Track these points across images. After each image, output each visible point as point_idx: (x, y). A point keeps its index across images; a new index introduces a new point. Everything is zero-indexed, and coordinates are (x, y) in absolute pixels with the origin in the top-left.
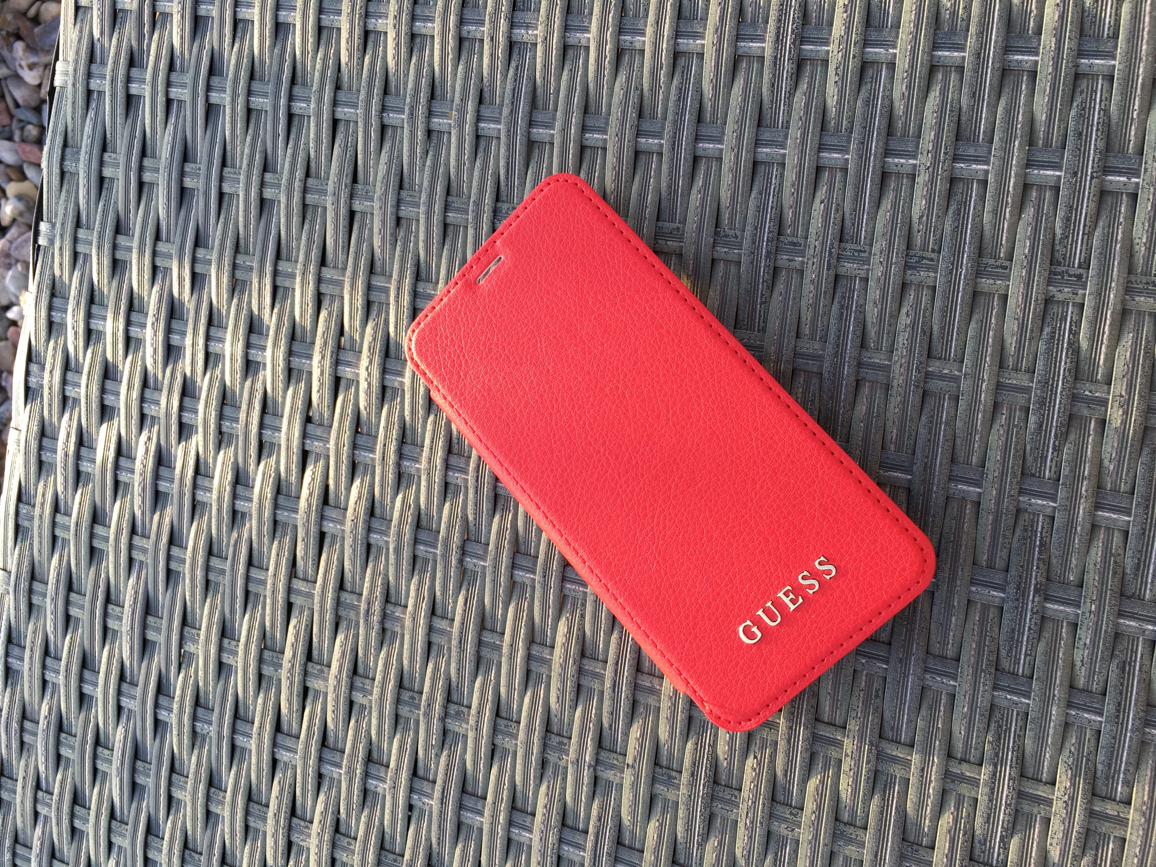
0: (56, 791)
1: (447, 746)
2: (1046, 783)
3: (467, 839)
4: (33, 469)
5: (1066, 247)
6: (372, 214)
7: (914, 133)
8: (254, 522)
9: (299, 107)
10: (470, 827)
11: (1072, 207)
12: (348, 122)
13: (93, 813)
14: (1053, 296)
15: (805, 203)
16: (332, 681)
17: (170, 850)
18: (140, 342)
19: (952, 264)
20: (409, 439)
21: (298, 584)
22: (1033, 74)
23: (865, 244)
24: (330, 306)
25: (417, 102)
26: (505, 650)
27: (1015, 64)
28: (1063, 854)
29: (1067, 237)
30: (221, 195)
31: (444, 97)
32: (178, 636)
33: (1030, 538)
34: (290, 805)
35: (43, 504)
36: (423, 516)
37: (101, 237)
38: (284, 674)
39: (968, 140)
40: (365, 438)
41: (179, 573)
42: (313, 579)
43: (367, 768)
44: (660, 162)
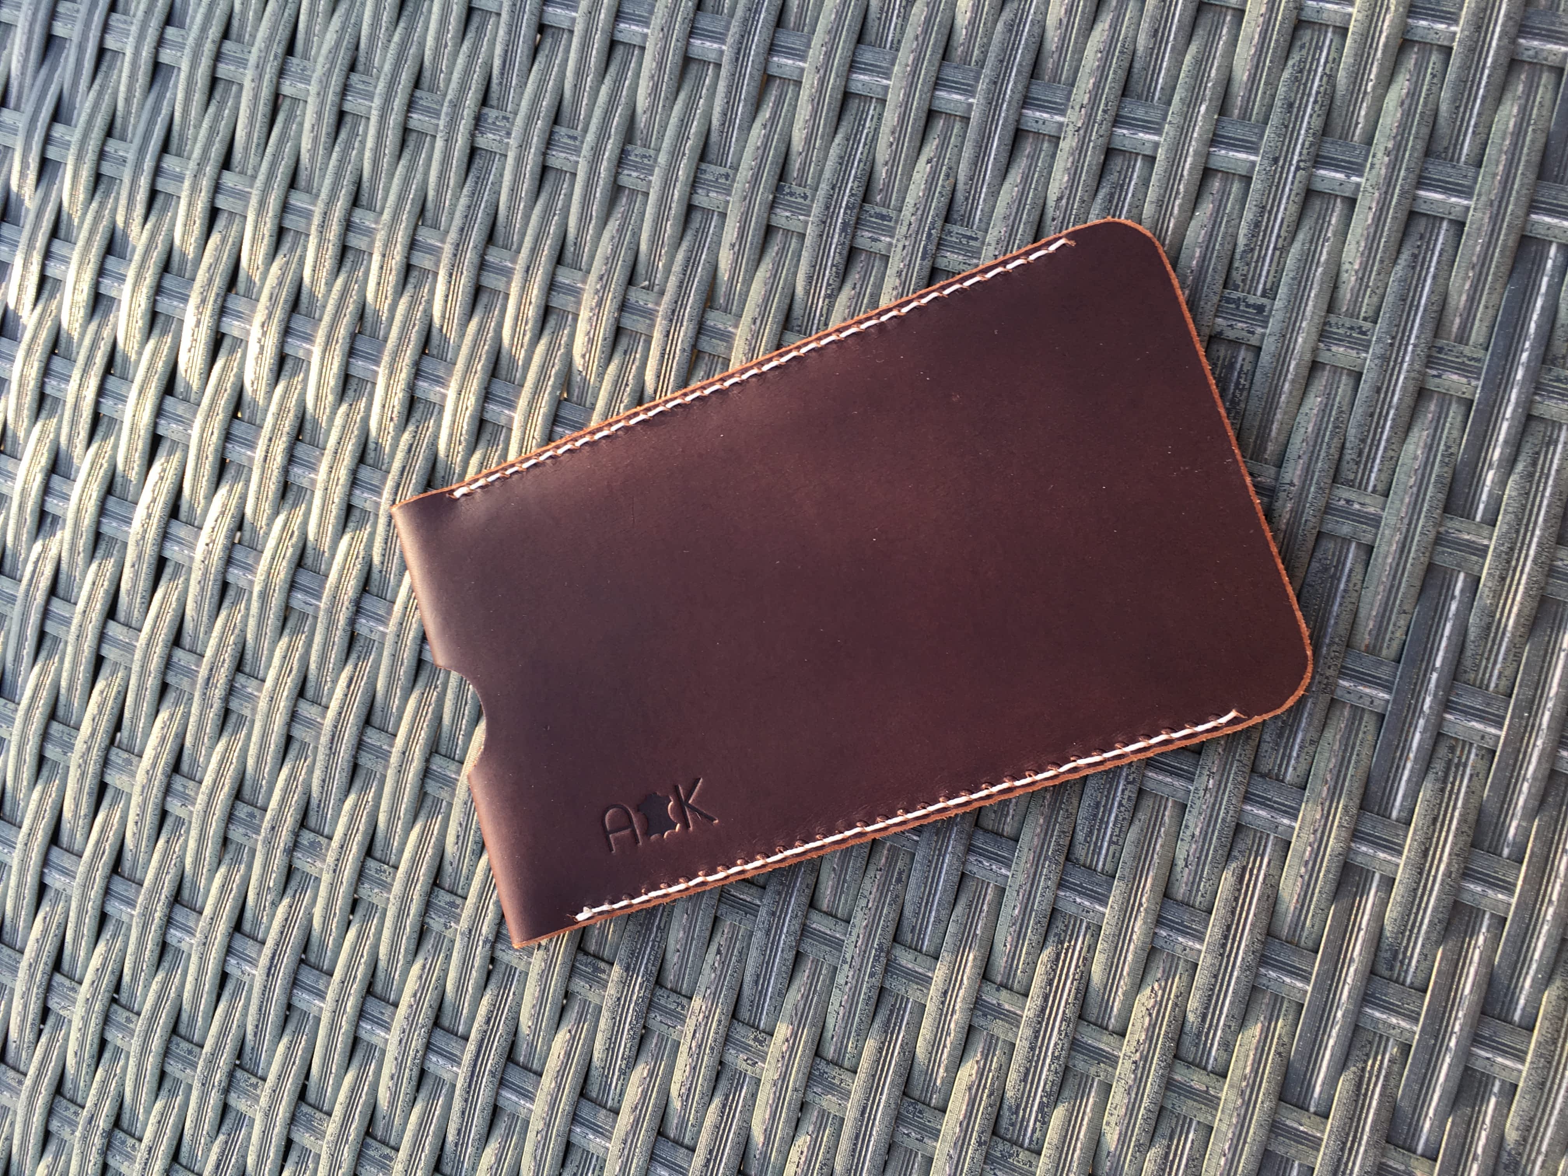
1: (290, 892)
2: (1112, 1033)
3: (297, 1032)
5: (1248, 264)
6: (306, 102)
7: (1067, 78)
8: (68, 531)
10: (305, 1014)
11: (1264, 207)
14: (1221, 333)
15: (905, 161)
16: (141, 777)
20: (307, 435)
21: (114, 629)
22: (1239, 14)
23: (979, 228)
24: (226, 227)
26: (394, 759)
28: (1123, 1139)
29: (1252, 250)
30: (102, 51)
34: (54, 954)
36: (309, 551)
38: (75, 759)
39: (1139, 97)
40: (244, 426)
42: (137, 625)
43: (171, 911)
44: (717, 76)
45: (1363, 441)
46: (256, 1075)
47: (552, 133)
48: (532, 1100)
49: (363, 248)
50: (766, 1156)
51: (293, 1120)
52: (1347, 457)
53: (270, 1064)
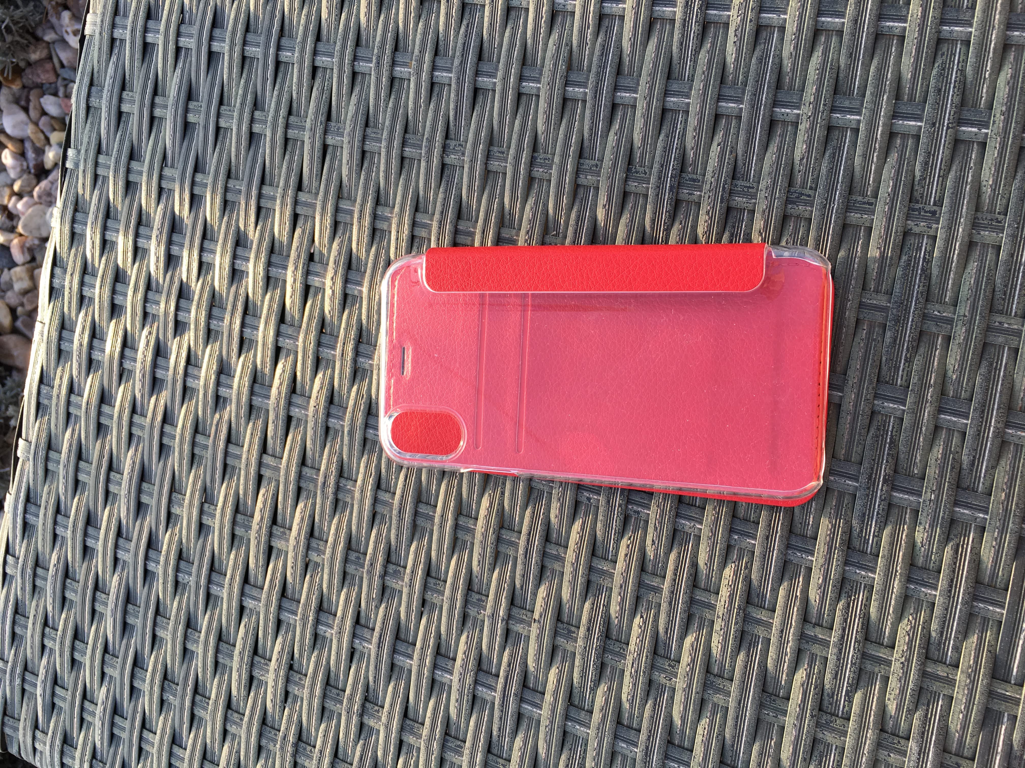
0: (60, 628)
1: (385, 600)
2: (886, 647)
3: (398, 679)
4: (53, 356)
5: (924, 187)
6: (342, 147)
7: (799, 87)
8: (234, 406)
9: (285, 55)
10: (402, 668)
11: (930, 153)
12: (325, 69)
13: (90, 647)
14: (911, 229)
15: (704, 145)
16: (292, 541)
17: (152, 680)
18: (146, 251)
19: (826, 200)
20: (364, 339)
21: (267, 459)
22: (902, 38)
23: (753, 181)
24: (304, 225)
25: (383, 53)
26: (437, 520)
27: (887, 29)
28: (899, 708)
29: (925, 179)
30: (218, 129)
31: (406, 50)
32: (167, 500)
33: (882, 436)
34: (253, 646)
35: (60, 386)
37: (117, 162)
38: (253, 534)
39: (845, 94)
40: (328, 337)
41: (170, 447)
42: (280, 456)
43: (318, 616)
44: (584, 107)
45: (1006, 286)
46: (377, 705)
47: (489, 151)
48: (541, 709)
49: (385, 228)
50: (683, 732)
51: (402, 729)
52: (997, 297)
53: (385, 698)
